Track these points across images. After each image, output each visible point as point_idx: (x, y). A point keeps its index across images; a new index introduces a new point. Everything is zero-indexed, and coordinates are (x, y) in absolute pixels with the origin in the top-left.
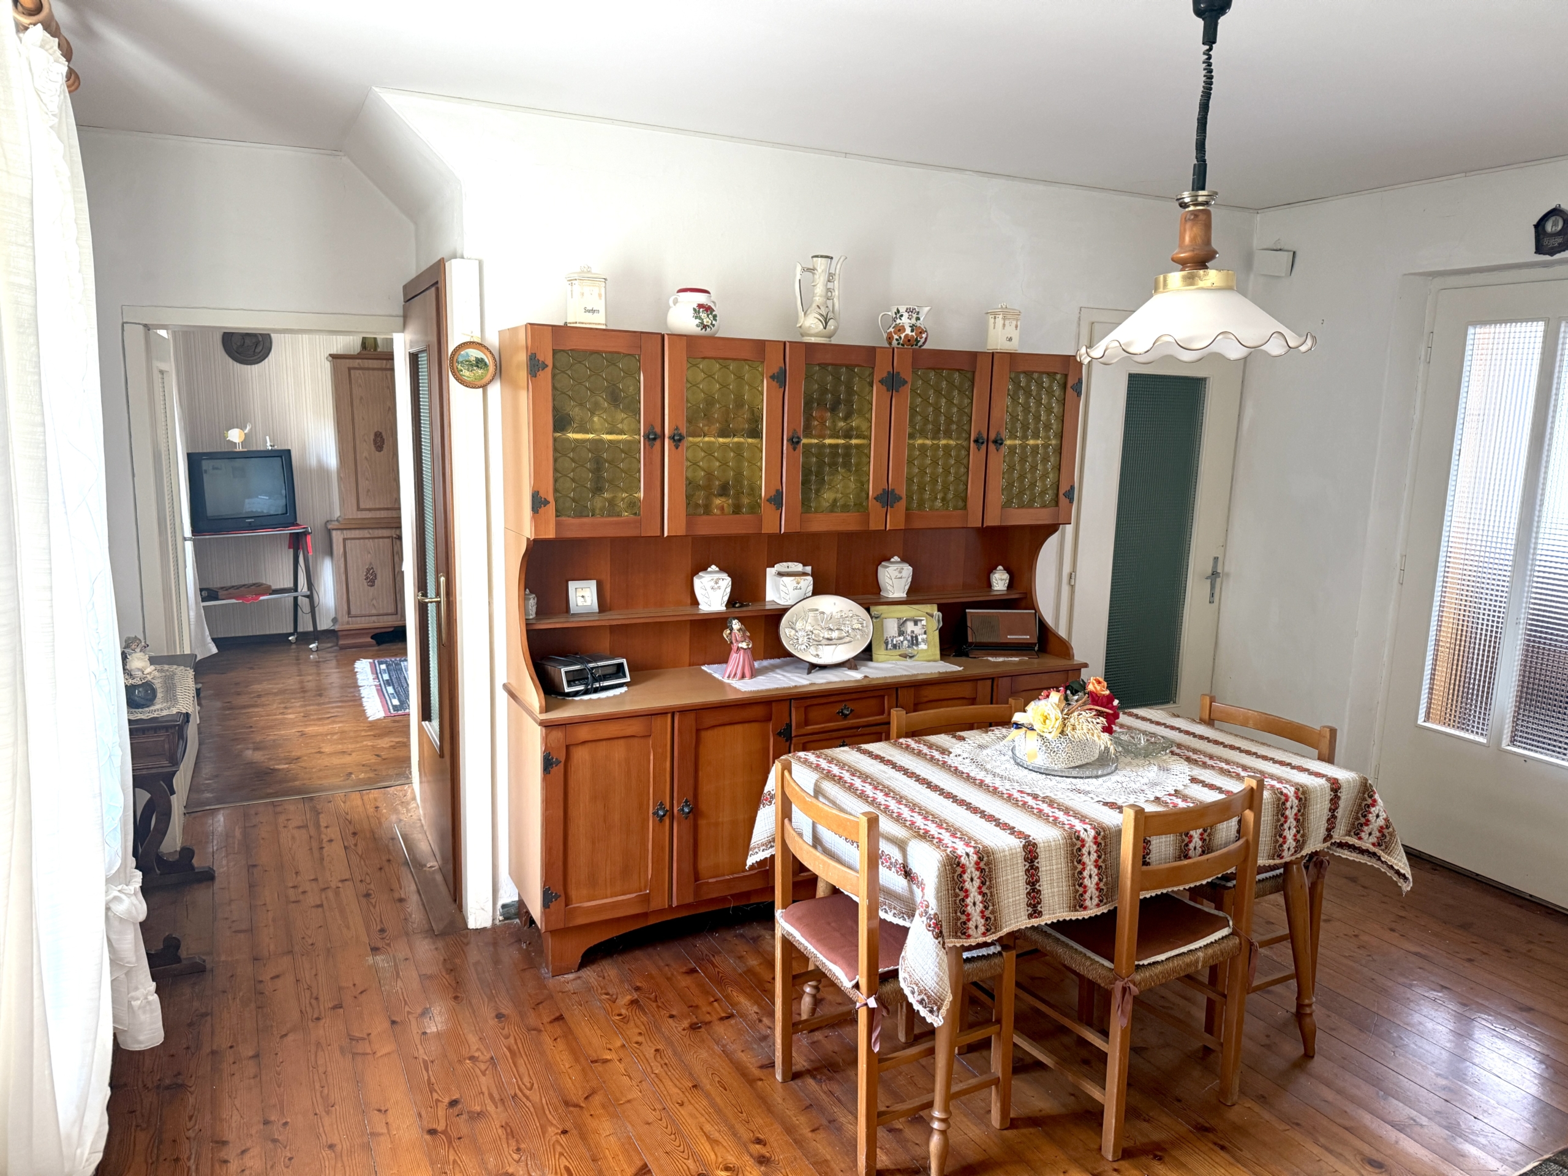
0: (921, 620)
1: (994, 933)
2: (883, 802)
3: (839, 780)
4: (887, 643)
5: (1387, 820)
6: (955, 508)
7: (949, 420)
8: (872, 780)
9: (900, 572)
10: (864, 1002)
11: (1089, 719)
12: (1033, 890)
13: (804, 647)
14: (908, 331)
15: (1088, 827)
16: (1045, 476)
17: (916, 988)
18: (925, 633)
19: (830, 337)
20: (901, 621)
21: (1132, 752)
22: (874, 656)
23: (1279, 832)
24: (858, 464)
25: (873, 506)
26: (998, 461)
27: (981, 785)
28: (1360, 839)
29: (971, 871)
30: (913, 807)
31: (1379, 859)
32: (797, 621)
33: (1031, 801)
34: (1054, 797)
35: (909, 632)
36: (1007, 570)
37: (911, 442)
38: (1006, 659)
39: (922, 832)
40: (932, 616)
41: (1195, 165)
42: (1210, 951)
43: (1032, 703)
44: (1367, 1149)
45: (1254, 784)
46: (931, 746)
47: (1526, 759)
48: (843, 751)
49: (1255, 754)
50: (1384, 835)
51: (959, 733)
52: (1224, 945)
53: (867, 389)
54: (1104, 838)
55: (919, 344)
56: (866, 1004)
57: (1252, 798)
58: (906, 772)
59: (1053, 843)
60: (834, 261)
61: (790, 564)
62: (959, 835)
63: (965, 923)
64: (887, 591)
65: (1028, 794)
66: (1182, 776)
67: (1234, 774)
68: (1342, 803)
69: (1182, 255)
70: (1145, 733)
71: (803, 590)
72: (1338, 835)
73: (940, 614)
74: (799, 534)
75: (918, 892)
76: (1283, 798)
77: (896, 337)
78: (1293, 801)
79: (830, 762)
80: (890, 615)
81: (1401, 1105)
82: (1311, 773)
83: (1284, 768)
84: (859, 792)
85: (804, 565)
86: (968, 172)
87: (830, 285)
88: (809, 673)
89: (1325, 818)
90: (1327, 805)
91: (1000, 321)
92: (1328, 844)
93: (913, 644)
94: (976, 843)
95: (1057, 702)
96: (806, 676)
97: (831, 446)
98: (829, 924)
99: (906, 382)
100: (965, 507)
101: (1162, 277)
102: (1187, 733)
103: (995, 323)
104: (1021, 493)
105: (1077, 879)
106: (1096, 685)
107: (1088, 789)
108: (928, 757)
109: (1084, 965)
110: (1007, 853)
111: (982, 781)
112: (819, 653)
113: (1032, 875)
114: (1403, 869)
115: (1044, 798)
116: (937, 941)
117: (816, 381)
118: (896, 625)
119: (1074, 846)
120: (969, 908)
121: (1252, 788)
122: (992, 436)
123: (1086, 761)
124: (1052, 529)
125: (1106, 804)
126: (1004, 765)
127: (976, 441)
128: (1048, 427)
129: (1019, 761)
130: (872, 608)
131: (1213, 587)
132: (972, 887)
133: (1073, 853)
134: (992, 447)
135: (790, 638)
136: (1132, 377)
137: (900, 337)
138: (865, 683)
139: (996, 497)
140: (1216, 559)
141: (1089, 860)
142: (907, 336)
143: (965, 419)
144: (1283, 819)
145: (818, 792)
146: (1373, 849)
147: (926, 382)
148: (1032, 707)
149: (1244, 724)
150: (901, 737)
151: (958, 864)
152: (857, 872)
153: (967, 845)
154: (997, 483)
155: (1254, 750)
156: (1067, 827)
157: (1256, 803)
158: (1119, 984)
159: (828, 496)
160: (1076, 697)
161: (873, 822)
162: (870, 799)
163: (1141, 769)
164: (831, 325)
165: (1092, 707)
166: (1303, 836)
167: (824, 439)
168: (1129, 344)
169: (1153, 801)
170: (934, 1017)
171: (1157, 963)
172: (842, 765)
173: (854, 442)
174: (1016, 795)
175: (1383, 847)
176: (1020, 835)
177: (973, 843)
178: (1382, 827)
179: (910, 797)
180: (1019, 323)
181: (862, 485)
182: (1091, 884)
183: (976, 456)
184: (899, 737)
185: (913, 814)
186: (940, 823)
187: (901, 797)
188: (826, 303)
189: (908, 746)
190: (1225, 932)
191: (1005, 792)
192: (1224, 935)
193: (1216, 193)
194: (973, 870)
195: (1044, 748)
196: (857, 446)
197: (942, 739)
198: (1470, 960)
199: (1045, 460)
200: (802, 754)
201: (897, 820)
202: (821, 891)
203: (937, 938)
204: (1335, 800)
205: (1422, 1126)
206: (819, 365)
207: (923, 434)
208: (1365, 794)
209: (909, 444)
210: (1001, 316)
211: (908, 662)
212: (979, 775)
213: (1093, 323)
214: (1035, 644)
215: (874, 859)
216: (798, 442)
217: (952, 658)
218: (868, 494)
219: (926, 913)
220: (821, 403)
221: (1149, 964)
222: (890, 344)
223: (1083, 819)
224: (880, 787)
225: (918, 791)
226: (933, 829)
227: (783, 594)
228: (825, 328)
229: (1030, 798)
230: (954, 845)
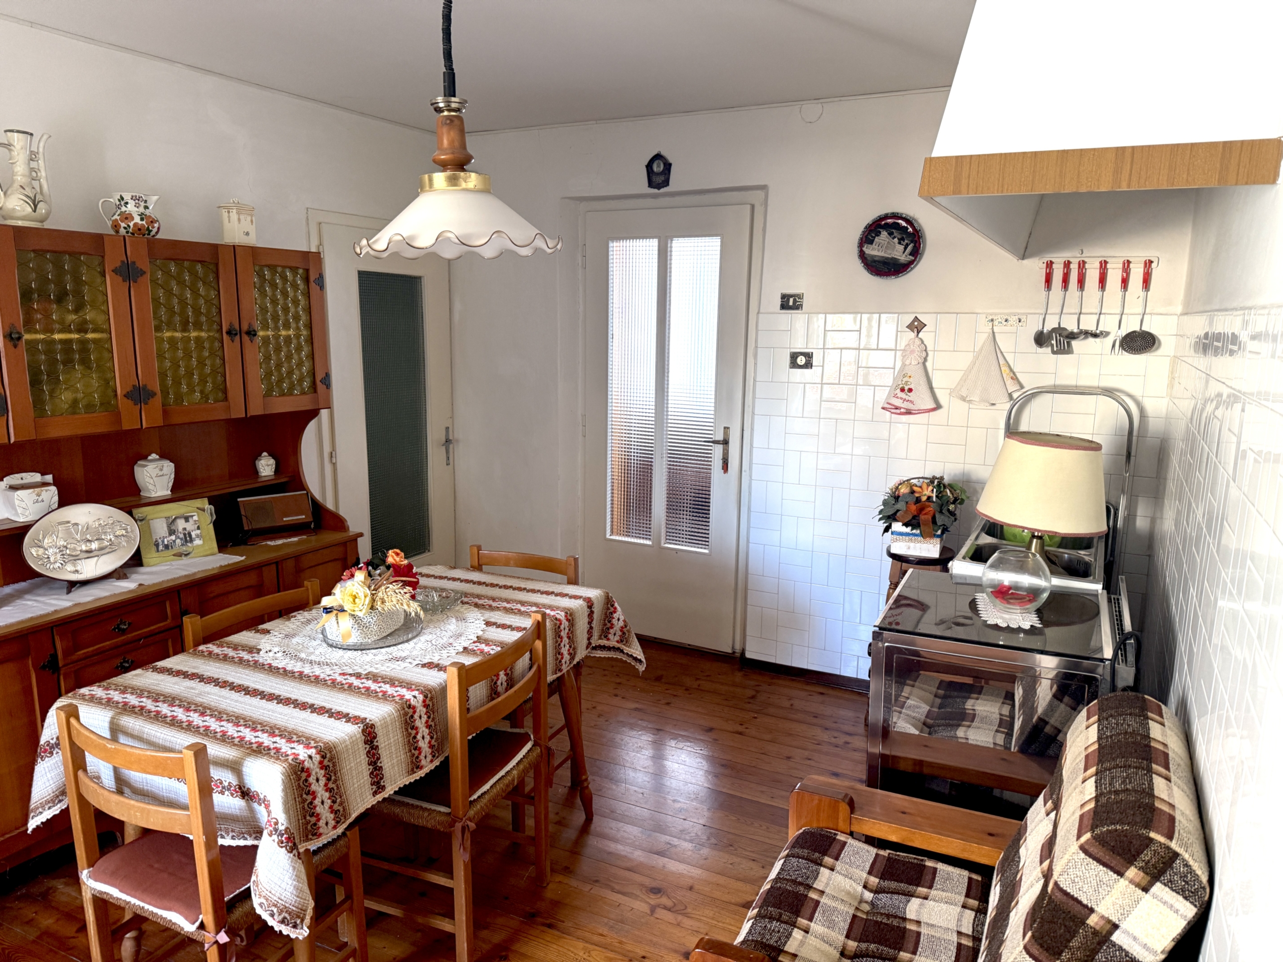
0: (192, 516)
1: (343, 823)
2: (201, 724)
3: (141, 712)
4: (157, 545)
5: (624, 621)
6: (216, 401)
7: (197, 311)
8: (181, 701)
9: (161, 470)
10: (214, 940)
11: (397, 591)
12: (375, 769)
13: (58, 565)
14: (137, 219)
15: (416, 693)
16: (300, 364)
17: (275, 910)
18: (198, 528)
19: (42, 222)
20: (171, 520)
21: (430, 610)
22: (145, 560)
23: (558, 652)
24: (98, 360)
25: (123, 404)
26: (254, 354)
27: (301, 677)
28: (608, 639)
29: (317, 771)
30: (238, 720)
31: (622, 651)
32: (44, 538)
33: (356, 682)
34: (375, 671)
35: (180, 529)
36: (271, 455)
37: (159, 335)
38: (285, 541)
39: (255, 746)
40: (203, 510)
41: (444, 73)
42: (521, 767)
43: (338, 586)
44: (647, 882)
45: (539, 617)
46: (235, 648)
47: (677, 550)
48: (136, 675)
49: (525, 589)
50: (624, 633)
51: (261, 627)
52: (530, 757)
53: (99, 280)
54: (432, 698)
55: (153, 233)
56: (216, 942)
57: (539, 629)
58: (216, 682)
59: (388, 719)
60: (36, 139)
61: (24, 475)
62: (295, 738)
63: (315, 824)
64: (149, 490)
65: (351, 675)
66: (477, 622)
67: (516, 611)
68: (595, 616)
69: (443, 157)
70: (435, 589)
71: (46, 504)
72: (595, 641)
73: (212, 507)
74: (32, 442)
75: (261, 810)
76: (558, 622)
77: (123, 225)
78: (565, 624)
79: (123, 692)
80: (155, 516)
81: (659, 834)
82: (572, 597)
83: (550, 597)
84: (169, 719)
85: (43, 474)
86: (176, 64)
87: (33, 164)
88: (69, 592)
89: (586, 631)
90: (586, 620)
91: (234, 215)
92: (589, 650)
93: (186, 541)
94: (316, 742)
95: (363, 580)
96: (65, 597)
97: (61, 341)
98: (151, 866)
99: (145, 272)
100: (226, 399)
101: (426, 176)
102: (467, 581)
103: (229, 217)
104: (280, 381)
105: (412, 745)
106: (395, 557)
107: (403, 655)
108: (236, 660)
109: (422, 817)
110: (348, 743)
111: (301, 673)
112: (79, 568)
113: (374, 754)
114: (639, 655)
115: (366, 675)
116: (292, 855)
117: (33, 269)
118: (165, 525)
119: (407, 712)
120: (318, 808)
121: (538, 622)
122: (245, 327)
123: (395, 627)
124: (313, 414)
125: (424, 666)
126: (320, 651)
127: (229, 333)
128: (297, 318)
129: (331, 642)
130: (135, 511)
131: (447, 452)
132: (319, 788)
133: (407, 722)
134: (246, 338)
135: (39, 558)
136: (362, 274)
137: (129, 226)
138: (140, 593)
139: (257, 388)
140: (447, 428)
141: (420, 724)
142: (135, 224)
143: (214, 310)
144: (559, 640)
145: (116, 730)
146: (617, 645)
147: (167, 273)
148: (338, 589)
149: (507, 564)
150: (199, 645)
151: (303, 770)
152: (185, 808)
153: (308, 746)
154: (255, 373)
155: (523, 586)
156: (397, 699)
157: (542, 635)
158: (459, 825)
159: (66, 397)
160: (378, 572)
161: (200, 752)
162: (184, 725)
163: (443, 624)
164: (42, 209)
165: (398, 579)
166: (574, 649)
167: (52, 334)
168: (413, 238)
169: (463, 652)
170: (298, 931)
171: (485, 793)
172: (139, 692)
173: (90, 336)
174: (339, 679)
175: (624, 642)
176: (356, 720)
177: (313, 744)
178: (622, 627)
179: (230, 709)
180: (254, 219)
181: (107, 383)
182: (424, 745)
183: (230, 348)
184: (197, 644)
185: (239, 729)
186: (273, 730)
187: (220, 713)
188: (31, 184)
189: (210, 653)
190: (529, 746)
191: (327, 678)
192: (529, 748)
193: (466, 102)
194: (318, 770)
195: (356, 626)
196: (95, 341)
197: (245, 637)
198: (668, 704)
199: (299, 349)
200: (85, 691)
201: (224, 741)
202: (130, 835)
203: (291, 852)
204: (591, 615)
205: (675, 846)
206: (34, 251)
207: (171, 326)
208: (609, 602)
209: (156, 337)
210: (235, 211)
211: (185, 561)
212: (297, 667)
213: (320, 223)
214: (311, 523)
215: (205, 789)
216: (19, 338)
217: (230, 549)
218: (116, 391)
219: (276, 830)
220: (44, 295)
221: (479, 797)
222: (117, 232)
223: (409, 686)
224: (193, 707)
225: (237, 701)
226: (266, 739)
227: (20, 511)
228: (35, 211)
229: (353, 678)
230: (293, 751)
